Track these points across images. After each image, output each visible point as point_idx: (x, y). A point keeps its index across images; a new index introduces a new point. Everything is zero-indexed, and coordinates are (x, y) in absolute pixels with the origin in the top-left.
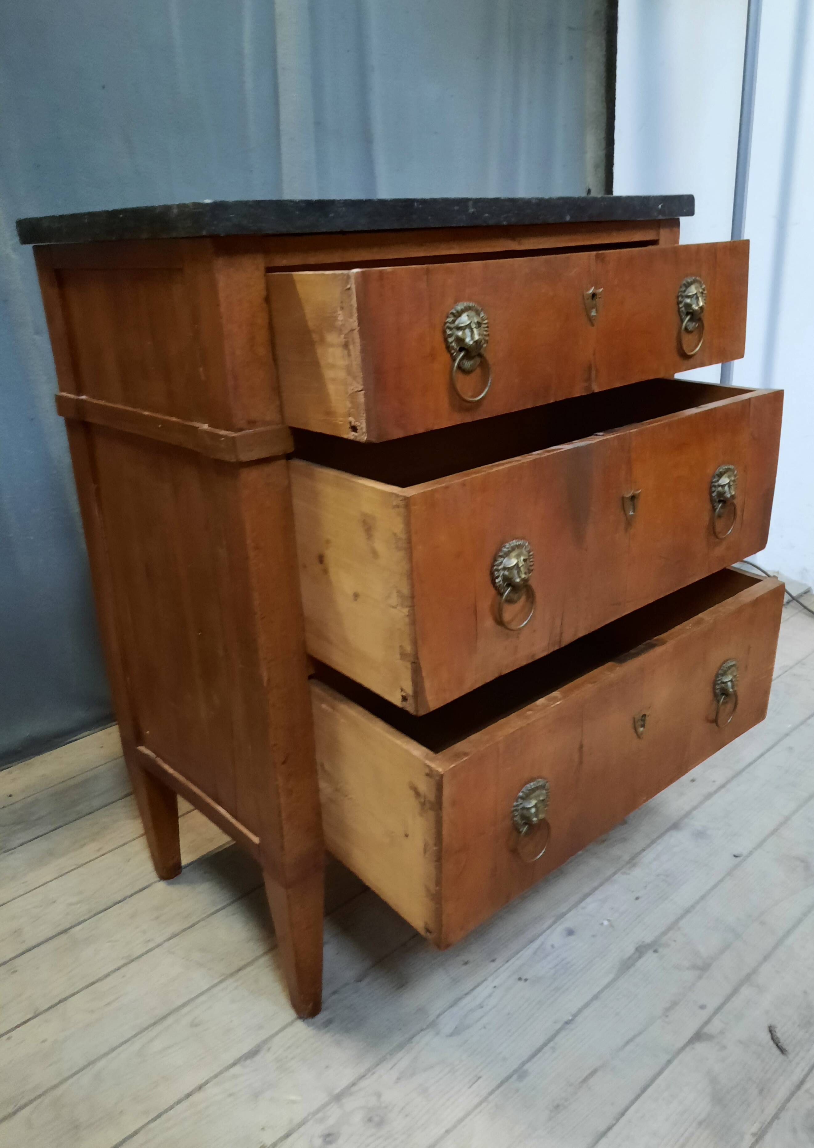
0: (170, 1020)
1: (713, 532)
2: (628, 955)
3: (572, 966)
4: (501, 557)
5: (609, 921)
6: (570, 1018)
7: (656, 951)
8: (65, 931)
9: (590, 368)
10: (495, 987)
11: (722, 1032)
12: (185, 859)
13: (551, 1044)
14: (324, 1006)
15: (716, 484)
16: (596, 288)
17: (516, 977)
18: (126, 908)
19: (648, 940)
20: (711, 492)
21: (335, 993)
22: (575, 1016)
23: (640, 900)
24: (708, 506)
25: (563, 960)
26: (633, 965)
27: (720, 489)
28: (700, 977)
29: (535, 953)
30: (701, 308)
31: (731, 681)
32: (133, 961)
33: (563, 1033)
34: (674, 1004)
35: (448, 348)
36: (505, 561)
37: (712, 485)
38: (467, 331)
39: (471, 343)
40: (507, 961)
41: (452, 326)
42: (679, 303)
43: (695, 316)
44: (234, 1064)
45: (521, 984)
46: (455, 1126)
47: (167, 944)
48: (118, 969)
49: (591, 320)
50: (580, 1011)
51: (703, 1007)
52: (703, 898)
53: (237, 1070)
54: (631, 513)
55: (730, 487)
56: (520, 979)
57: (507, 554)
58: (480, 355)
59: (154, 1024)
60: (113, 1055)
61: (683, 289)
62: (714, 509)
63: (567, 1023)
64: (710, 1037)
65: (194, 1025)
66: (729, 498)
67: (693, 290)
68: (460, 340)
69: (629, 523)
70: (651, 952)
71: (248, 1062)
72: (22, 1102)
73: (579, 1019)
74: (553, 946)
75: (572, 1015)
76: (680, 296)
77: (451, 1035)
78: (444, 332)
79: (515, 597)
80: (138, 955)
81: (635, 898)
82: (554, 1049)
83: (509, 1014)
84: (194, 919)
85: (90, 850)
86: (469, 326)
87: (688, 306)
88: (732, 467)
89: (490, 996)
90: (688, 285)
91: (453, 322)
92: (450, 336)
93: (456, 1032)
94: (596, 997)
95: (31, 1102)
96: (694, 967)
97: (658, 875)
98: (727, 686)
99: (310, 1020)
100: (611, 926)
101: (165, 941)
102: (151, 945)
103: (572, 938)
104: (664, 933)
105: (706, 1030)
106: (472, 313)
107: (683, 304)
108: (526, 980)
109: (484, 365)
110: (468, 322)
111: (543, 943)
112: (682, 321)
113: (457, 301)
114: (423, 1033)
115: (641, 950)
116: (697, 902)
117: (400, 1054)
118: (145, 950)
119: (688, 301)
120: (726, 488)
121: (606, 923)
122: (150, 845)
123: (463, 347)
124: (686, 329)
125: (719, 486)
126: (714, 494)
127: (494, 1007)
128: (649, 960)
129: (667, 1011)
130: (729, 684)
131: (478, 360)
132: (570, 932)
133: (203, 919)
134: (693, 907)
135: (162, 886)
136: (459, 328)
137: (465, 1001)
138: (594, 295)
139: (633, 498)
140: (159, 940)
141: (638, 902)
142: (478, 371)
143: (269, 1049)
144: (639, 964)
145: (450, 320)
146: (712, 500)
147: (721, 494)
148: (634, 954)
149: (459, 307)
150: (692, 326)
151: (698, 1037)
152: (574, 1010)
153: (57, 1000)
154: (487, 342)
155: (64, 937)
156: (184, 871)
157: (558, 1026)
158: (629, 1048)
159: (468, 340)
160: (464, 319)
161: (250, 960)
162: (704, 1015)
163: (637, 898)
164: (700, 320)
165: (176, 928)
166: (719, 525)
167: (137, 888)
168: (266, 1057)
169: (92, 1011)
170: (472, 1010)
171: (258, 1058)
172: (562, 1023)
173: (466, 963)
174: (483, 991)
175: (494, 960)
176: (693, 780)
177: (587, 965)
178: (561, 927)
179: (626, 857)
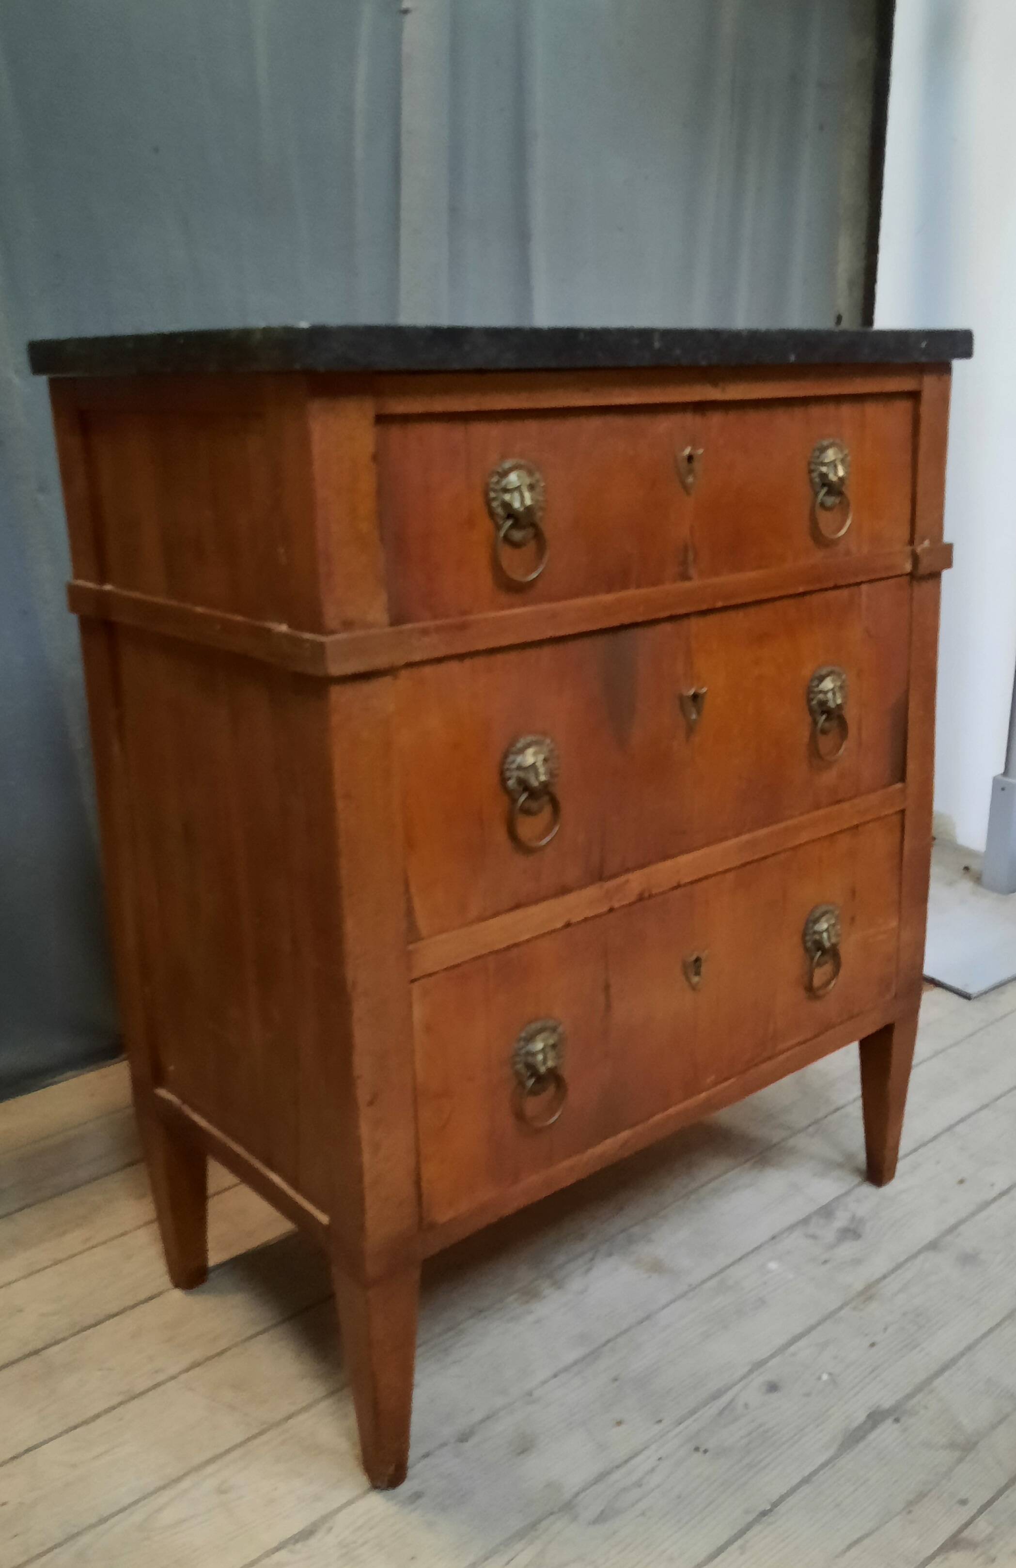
0: (185, 1484)
1: (814, 753)
2: (855, 1424)
3: (774, 1435)
4: (513, 753)
5: (830, 1374)
6: (769, 1507)
7: (897, 1420)
8: (36, 1352)
9: (686, 549)
10: (660, 1459)
11: (990, 1539)
12: (214, 1258)
13: (740, 1542)
14: (410, 1473)
15: (816, 689)
16: (694, 447)
17: (691, 1446)
18: (127, 1322)
19: (887, 1404)
20: (809, 700)
21: (426, 1455)
22: (775, 1505)
23: (877, 1347)
24: (809, 719)
25: (760, 1426)
26: (863, 1437)
27: (821, 696)
28: (960, 1460)
29: (721, 1413)
30: (841, 479)
31: (827, 930)
32: (133, 1398)
33: (757, 1528)
34: (921, 1496)
35: (492, 514)
36: (519, 759)
37: (810, 692)
38: (516, 495)
39: (522, 509)
40: (680, 1424)
41: (498, 487)
42: (811, 471)
43: (834, 489)
44: (277, 1549)
45: (698, 1456)
47: (184, 1376)
48: (113, 1408)
49: (686, 488)
50: (782, 1498)
51: (963, 1502)
52: (969, 1348)
53: (282, 1555)
54: (694, 717)
55: (834, 694)
56: (697, 1449)
57: (522, 751)
58: (534, 525)
59: (164, 1488)
61: (817, 453)
62: (815, 722)
63: (764, 1514)
64: (972, 1545)
65: (221, 1491)
66: (833, 709)
67: (831, 455)
68: (507, 506)
69: (690, 729)
70: (889, 1421)
71: (299, 1546)
73: (782, 1508)
74: (746, 1406)
75: (772, 1505)
76: (813, 463)
77: (595, 1522)
78: (486, 494)
79: (534, 805)
80: (142, 1390)
81: (868, 1344)
82: (743, 1549)
83: (679, 1497)
84: (223, 1344)
85: (74, 1239)
86: (518, 488)
87: (824, 476)
88: (837, 669)
89: (653, 1470)
90: (823, 450)
91: (498, 482)
92: (494, 499)
93: (601, 1518)
94: (806, 1480)
96: (952, 1445)
97: (905, 1314)
98: (822, 937)
99: (391, 1493)
100: (833, 1381)
101: (180, 1373)
102: (161, 1377)
103: (775, 1396)
104: (910, 1396)
105: (965, 1534)
106: (523, 473)
107: (818, 472)
108: (706, 1451)
109: (538, 536)
110: (518, 484)
111: (732, 1401)
112: (816, 494)
113: (504, 457)
114: (552, 1518)
115: (875, 1418)
116: (962, 1354)
117: (518, 1546)
118: (150, 1383)
119: (824, 469)
120: (830, 695)
121: (825, 1377)
122: (165, 1238)
123: (510, 513)
124: (822, 505)
125: (821, 692)
126: (814, 702)
127: (658, 1486)
128: (887, 1432)
129: (910, 1506)
130: (825, 935)
131: (530, 531)
132: (773, 1387)
133: (236, 1345)
134: (954, 1361)
135: (177, 1294)
136: (506, 490)
137: (616, 1476)
138: (690, 458)
139: (695, 697)
140: (173, 1370)
141: (874, 1349)
142: (532, 545)
143: (331, 1529)
144: (872, 1436)
145: (495, 479)
146: (812, 711)
147: (823, 703)
148: (865, 1422)
149: (507, 465)
150: (830, 501)
151: (954, 1543)
152: (775, 1497)
154: (541, 509)
155: (35, 1359)
156: (212, 1275)
157: (750, 1518)
158: (854, 1552)
159: (517, 505)
160: (513, 478)
161: (304, 1404)
162: (965, 1514)
163: (873, 1345)
164: (840, 494)
165: (197, 1354)
166: (825, 744)
167: (142, 1297)
168: (324, 1541)
169: (74, 1466)
170: (625, 1490)
171: (313, 1542)
172: (757, 1513)
173: (619, 1423)
174: (642, 1464)
175: (660, 1421)
176: (961, 1182)
177: (795, 1435)
178: (759, 1379)
179: (859, 1286)
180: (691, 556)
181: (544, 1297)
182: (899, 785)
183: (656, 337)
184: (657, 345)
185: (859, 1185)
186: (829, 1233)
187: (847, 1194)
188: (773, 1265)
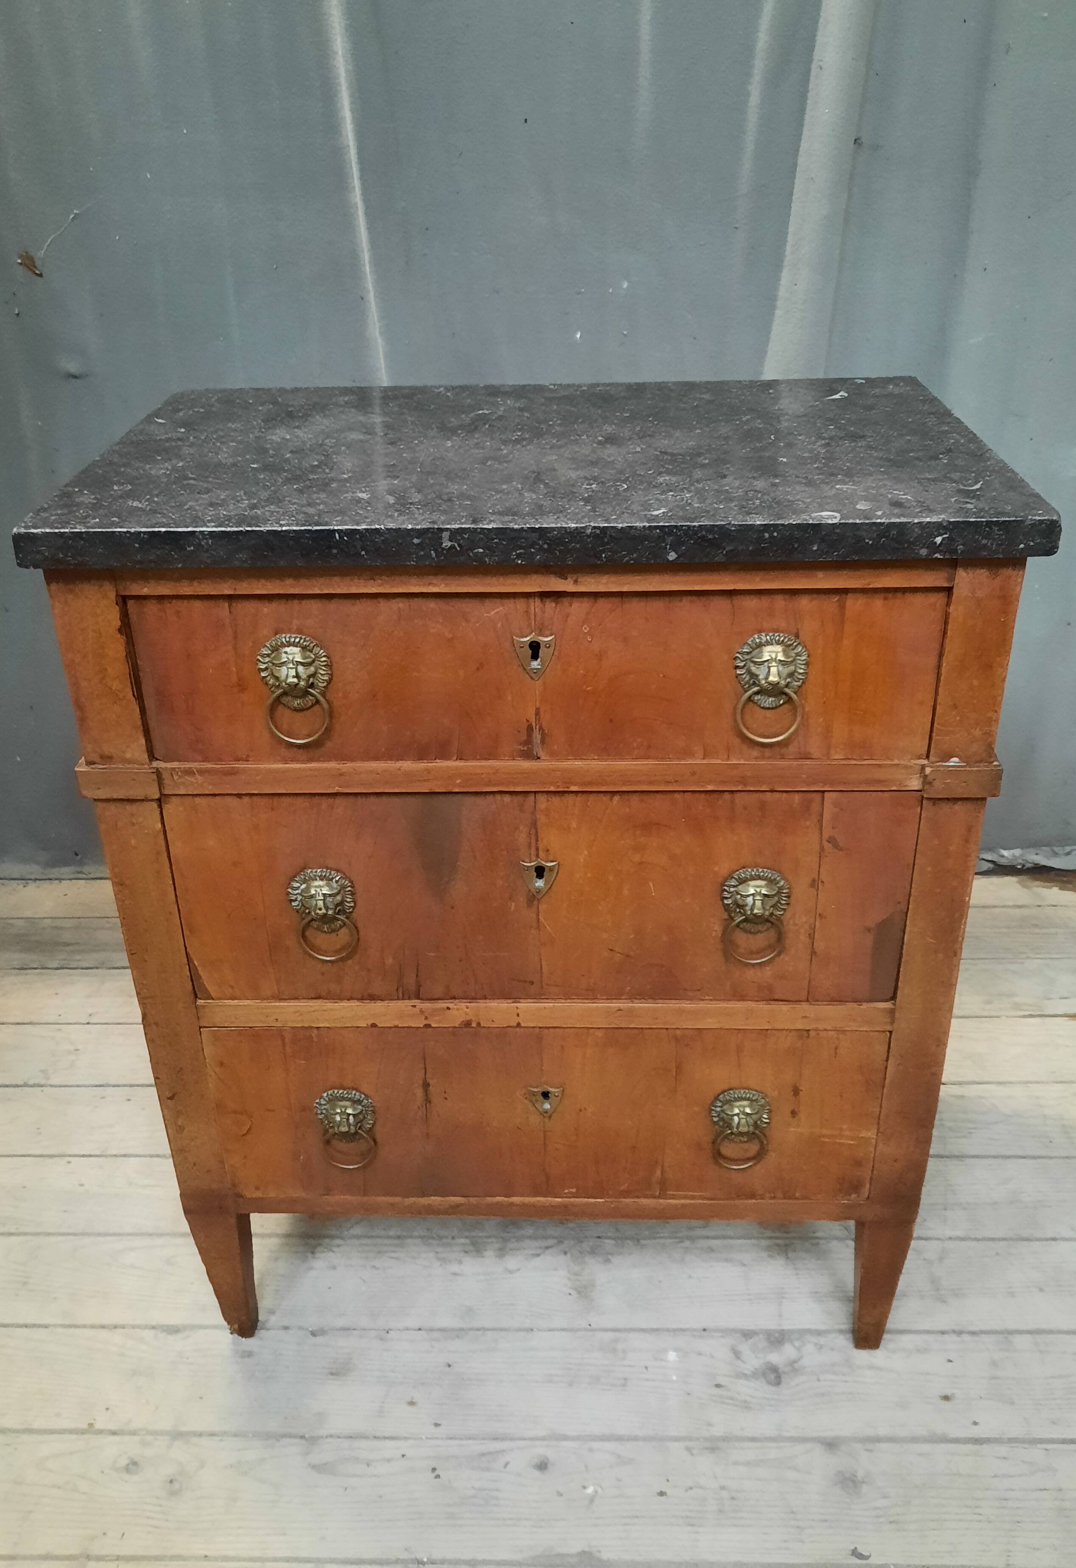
2: (564, 1549)
3: (496, 1505)
4: (296, 881)
5: (596, 1491)
6: (426, 1559)
9: (529, 730)
10: (404, 1456)
15: (732, 890)
16: (540, 636)
17: (434, 1464)
20: (722, 898)
23: (663, 1498)
27: (740, 898)
29: (484, 1455)
36: (304, 887)
37: (723, 891)
39: (295, 681)
40: (451, 1438)
41: (266, 660)
43: (768, 691)
44: (152, 1328)
45: (429, 1476)
46: (216, 1559)
49: (529, 673)
50: (443, 1562)
53: (148, 1334)
54: (539, 886)
56: (434, 1470)
57: (307, 881)
58: (313, 696)
60: (100, 1239)
61: (747, 649)
63: (417, 1561)
66: (761, 913)
68: (277, 678)
69: (535, 897)
71: (162, 1335)
72: (23, 1229)
74: (508, 1464)
75: (430, 1560)
76: (740, 658)
77: (314, 1467)
78: (252, 665)
81: (660, 1491)
83: (381, 1497)
87: (753, 675)
88: (771, 874)
89: (389, 1461)
90: (761, 646)
91: (268, 656)
92: (262, 670)
93: (319, 1468)
95: (25, 1234)
97: (723, 1488)
99: (239, 1339)
100: (592, 1499)
103: (537, 1473)
107: (746, 670)
108: (438, 1477)
109: (319, 704)
111: (503, 1451)
112: (744, 692)
113: (278, 632)
119: (753, 668)
120: (755, 899)
121: (590, 1490)
123: (280, 685)
125: (739, 893)
127: (378, 1476)
131: (308, 701)
132: (542, 1466)
136: (278, 664)
137: (364, 1443)
138: (534, 645)
141: (658, 1499)
143: (188, 1337)
145: (266, 651)
147: (743, 905)
148: (572, 1554)
149: (281, 639)
150: (768, 700)
152: (439, 1555)
153: (123, 1153)
157: (403, 1557)
163: (662, 1494)
168: (177, 1344)
170: (356, 1460)
171: (172, 1339)
172: (413, 1556)
173: (412, 1403)
174: (389, 1449)
175: (437, 1425)
176: (946, 1398)
177: (511, 1519)
178: (540, 1450)
179: (718, 1431)
180: (537, 737)
181: (483, 1257)
182: (888, 1005)
183: (445, 535)
184: (447, 544)
185: (841, 1331)
186: (753, 1361)
187: (819, 1333)
188: (672, 1356)
